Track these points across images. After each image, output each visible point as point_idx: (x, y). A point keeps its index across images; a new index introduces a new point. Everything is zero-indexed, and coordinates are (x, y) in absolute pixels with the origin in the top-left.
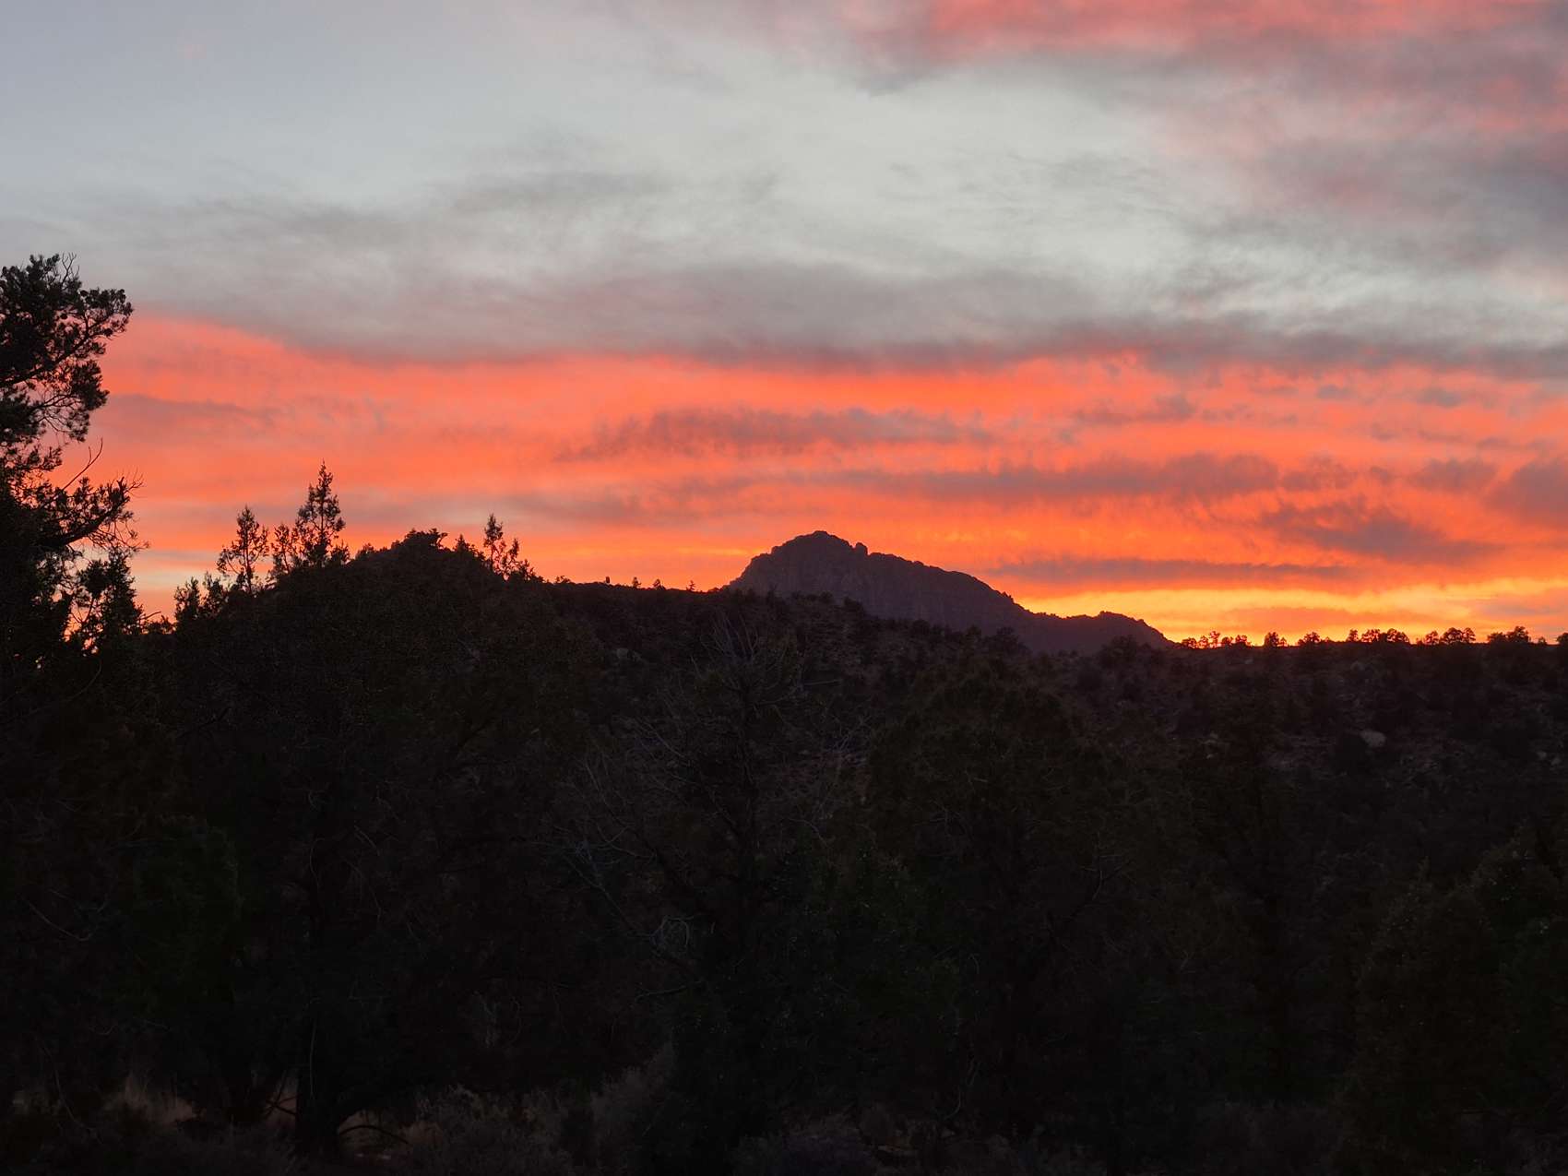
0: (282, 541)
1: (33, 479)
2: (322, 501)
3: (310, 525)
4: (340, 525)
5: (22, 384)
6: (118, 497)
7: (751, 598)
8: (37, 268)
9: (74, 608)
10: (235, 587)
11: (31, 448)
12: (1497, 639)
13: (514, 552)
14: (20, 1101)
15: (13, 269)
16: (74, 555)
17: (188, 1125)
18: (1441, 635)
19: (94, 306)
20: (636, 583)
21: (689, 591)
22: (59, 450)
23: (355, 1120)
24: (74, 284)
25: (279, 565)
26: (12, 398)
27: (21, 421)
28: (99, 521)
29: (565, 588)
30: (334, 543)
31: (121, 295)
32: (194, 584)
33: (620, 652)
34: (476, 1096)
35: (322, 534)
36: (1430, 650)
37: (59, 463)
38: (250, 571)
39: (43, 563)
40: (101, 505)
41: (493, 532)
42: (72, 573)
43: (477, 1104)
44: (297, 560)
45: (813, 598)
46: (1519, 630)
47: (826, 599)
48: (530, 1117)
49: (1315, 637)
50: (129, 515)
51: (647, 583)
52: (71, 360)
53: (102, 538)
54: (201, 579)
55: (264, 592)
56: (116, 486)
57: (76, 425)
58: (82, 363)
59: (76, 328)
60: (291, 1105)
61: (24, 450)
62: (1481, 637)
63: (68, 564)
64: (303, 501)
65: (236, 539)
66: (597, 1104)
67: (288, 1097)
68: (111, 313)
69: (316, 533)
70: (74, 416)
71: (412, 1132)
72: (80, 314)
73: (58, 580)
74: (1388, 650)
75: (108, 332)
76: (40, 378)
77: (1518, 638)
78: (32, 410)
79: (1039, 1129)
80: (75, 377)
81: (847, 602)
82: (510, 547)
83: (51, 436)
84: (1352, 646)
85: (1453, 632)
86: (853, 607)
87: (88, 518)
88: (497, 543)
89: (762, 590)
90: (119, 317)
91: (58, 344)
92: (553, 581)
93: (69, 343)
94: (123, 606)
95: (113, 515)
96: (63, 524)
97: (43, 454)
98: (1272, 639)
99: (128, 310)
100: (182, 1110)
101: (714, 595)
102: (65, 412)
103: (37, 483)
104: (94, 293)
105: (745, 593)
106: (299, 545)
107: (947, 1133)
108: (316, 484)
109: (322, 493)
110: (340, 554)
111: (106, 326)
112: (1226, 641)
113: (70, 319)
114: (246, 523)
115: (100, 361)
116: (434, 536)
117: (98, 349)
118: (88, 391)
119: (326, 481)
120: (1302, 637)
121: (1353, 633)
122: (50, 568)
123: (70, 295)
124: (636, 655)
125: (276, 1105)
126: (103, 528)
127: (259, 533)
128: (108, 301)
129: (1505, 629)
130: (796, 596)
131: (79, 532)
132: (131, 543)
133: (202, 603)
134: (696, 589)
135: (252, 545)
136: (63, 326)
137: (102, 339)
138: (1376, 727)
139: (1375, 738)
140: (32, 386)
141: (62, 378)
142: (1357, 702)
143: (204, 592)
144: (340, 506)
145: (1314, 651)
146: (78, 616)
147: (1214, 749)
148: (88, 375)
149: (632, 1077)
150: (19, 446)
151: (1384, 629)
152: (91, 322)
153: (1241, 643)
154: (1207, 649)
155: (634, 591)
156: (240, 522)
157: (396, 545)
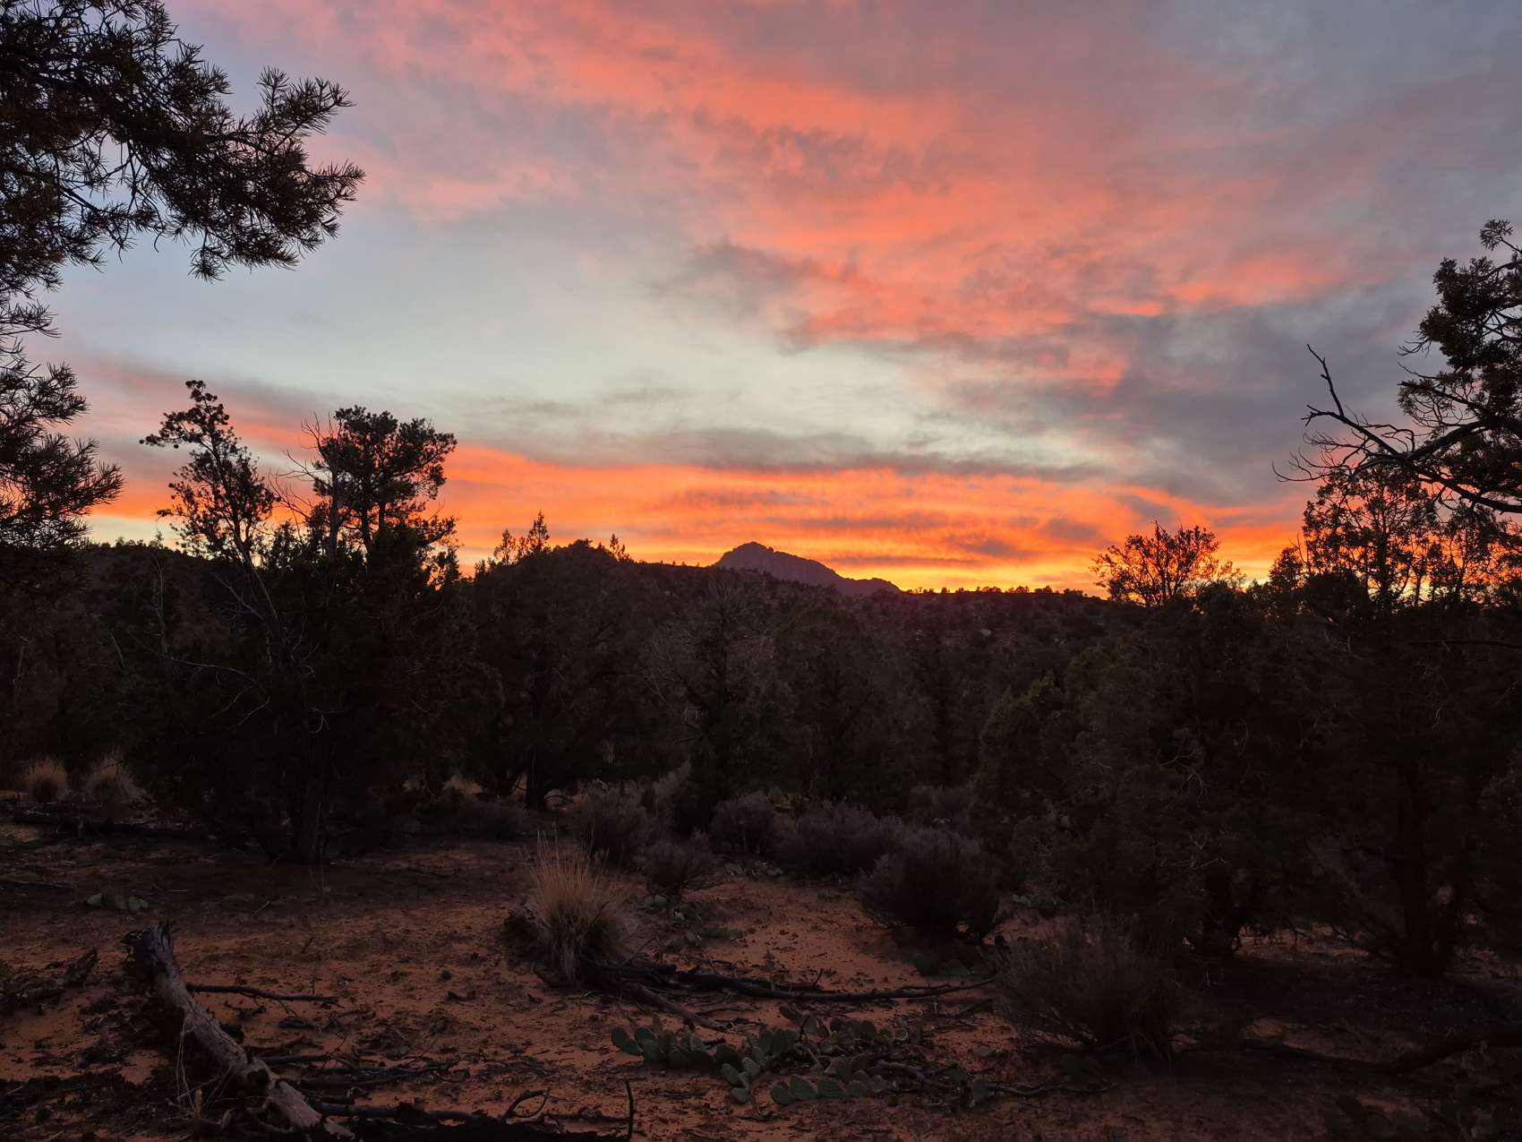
0: (522, 544)
1: (413, 516)
2: (540, 527)
3: (534, 537)
4: (548, 537)
5: (408, 474)
6: (450, 524)
7: (724, 570)
8: (415, 424)
9: (432, 572)
10: (500, 564)
11: (412, 502)
12: (1038, 591)
13: (623, 549)
14: (407, 785)
15: (405, 424)
16: (432, 549)
17: (479, 795)
18: (1015, 589)
19: (441, 440)
20: (674, 563)
21: (697, 567)
22: (424, 503)
23: (551, 793)
24: (432, 431)
25: (520, 554)
26: (404, 480)
27: (408, 490)
28: (442, 535)
29: (643, 564)
30: (545, 545)
31: (452, 436)
32: (483, 562)
33: (667, 593)
34: (604, 784)
35: (540, 541)
36: (1010, 595)
37: (424, 509)
38: (508, 557)
39: (417, 552)
40: (443, 527)
41: (614, 541)
42: (430, 557)
43: (604, 786)
44: (529, 552)
45: (750, 570)
46: (1048, 587)
47: (755, 571)
48: (627, 792)
49: (962, 589)
50: (455, 532)
51: (679, 563)
52: (430, 464)
53: (444, 542)
54: (486, 560)
55: (513, 565)
56: (449, 519)
57: (432, 492)
58: (435, 465)
59: (432, 450)
60: (525, 787)
61: (409, 503)
62: (1032, 590)
63: (428, 552)
64: (532, 527)
65: (502, 543)
66: (657, 787)
67: (523, 783)
68: (447, 444)
69: (537, 541)
70: (431, 488)
71: (575, 798)
72: (434, 444)
73: (424, 559)
74: (993, 594)
75: (446, 452)
76: (416, 472)
77: (1047, 589)
78: (412, 486)
79: (845, 798)
80: (432, 471)
81: (765, 572)
82: (621, 548)
83: (421, 497)
84: (978, 593)
85: (1020, 588)
86: (767, 574)
87: (437, 533)
88: (616, 546)
89: (728, 567)
90: (451, 446)
91: (424, 456)
92: (638, 562)
93: (429, 457)
94: (454, 571)
95: (448, 531)
96: (427, 535)
97: (417, 505)
98: (944, 590)
99: (455, 443)
100: (476, 789)
101: (708, 568)
102: (427, 487)
103: (415, 517)
104: (440, 435)
105: (721, 567)
106: (529, 546)
107: (806, 799)
108: (537, 519)
109: (540, 523)
110: (546, 549)
111: (446, 449)
112: (925, 591)
113: (430, 446)
114: (506, 536)
115: (442, 464)
116: (587, 542)
117: (441, 459)
118: (437, 478)
119: (541, 518)
120: (957, 589)
121: (979, 588)
122: (420, 555)
123: (430, 436)
124: (674, 595)
125: (517, 787)
126: (444, 537)
127: (512, 541)
128: (445, 438)
129: (1042, 586)
130: (743, 569)
131: (433, 539)
132: (456, 544)
133: (486, 570)
134: (700, 566)
135: (508, 546)
136: (426, 449)
137: (443, 455)
138: (988, 627)
139: (987, 632)
140: (413, 475)
141: (426, 472)
142: (979, 618)
143: (487, 565)
144: (547, 529)
145: (962, 595)
146: (434, 575)
147: (920, 637)
148: (437, 471)
149: (672, 775)
150: (407, 501)
151: (991, 587)
152: (439, 448)
153: (931, 591)
154: (917, 594)
155: (673, 566)
156: (504, 535)
157: (570, 546)
